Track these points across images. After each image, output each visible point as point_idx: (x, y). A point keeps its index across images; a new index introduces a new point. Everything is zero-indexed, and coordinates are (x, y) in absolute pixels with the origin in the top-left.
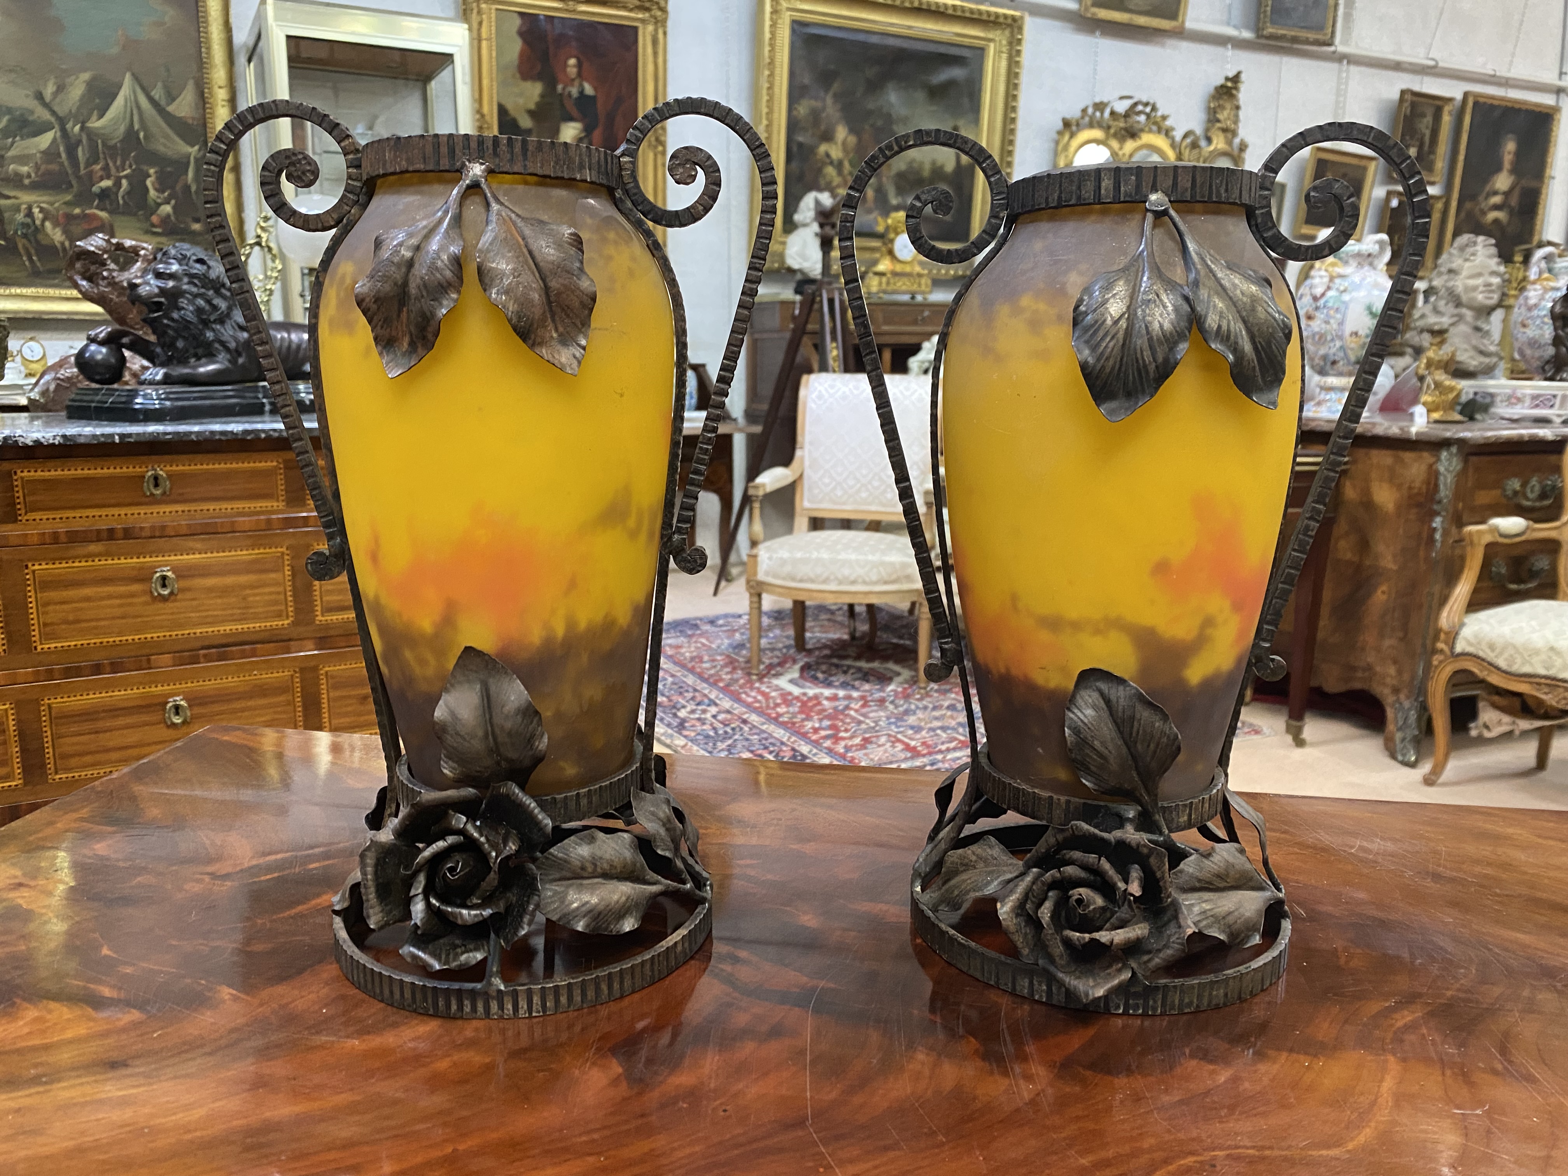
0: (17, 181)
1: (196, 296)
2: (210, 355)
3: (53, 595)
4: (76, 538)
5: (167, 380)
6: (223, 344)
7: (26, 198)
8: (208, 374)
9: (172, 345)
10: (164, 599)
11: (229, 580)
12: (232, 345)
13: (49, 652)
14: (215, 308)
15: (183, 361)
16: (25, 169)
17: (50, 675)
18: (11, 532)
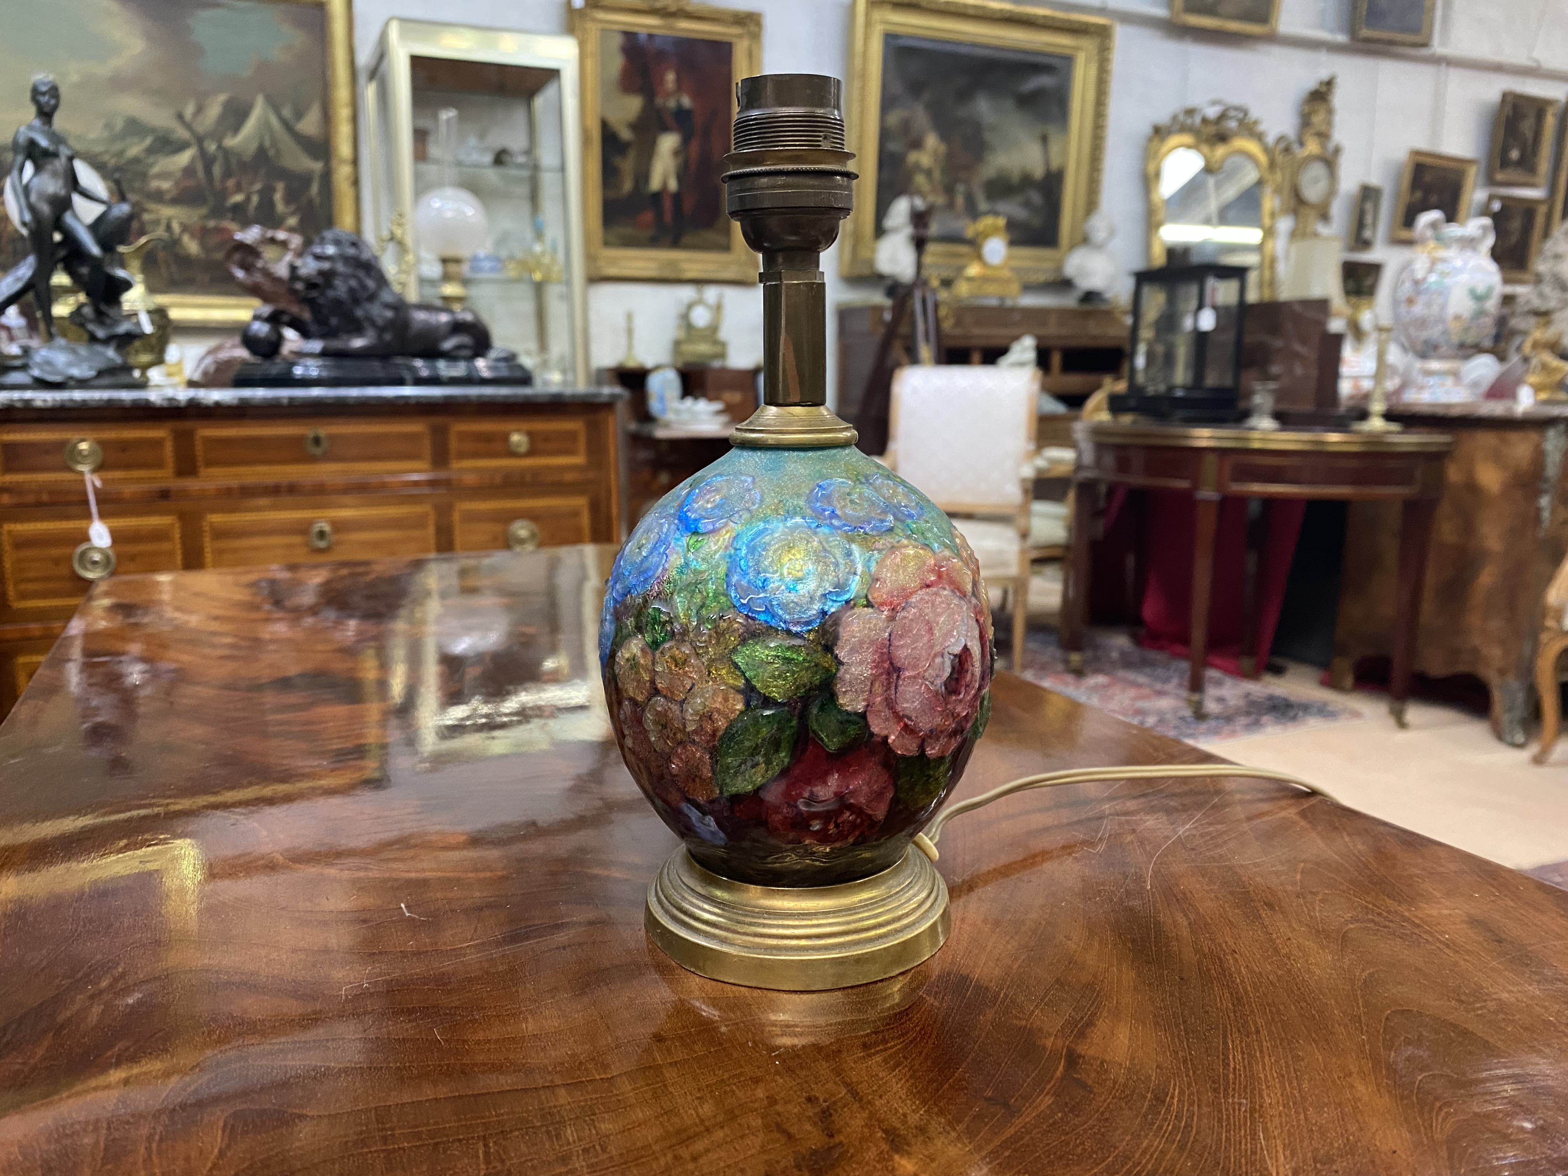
0: (158, 197)
1: (349, 276)
2: (360, 332)
4: (247, 492)
5: (324, 354)
6: (371, 321)
7: (167, 212)
8: (359, 349)
9: (324, 323)
10: (321, 551)
11: (379, 535)
12: (380, 322)
14: (365, 288)
15: (338, 335)
18: (192, 484)
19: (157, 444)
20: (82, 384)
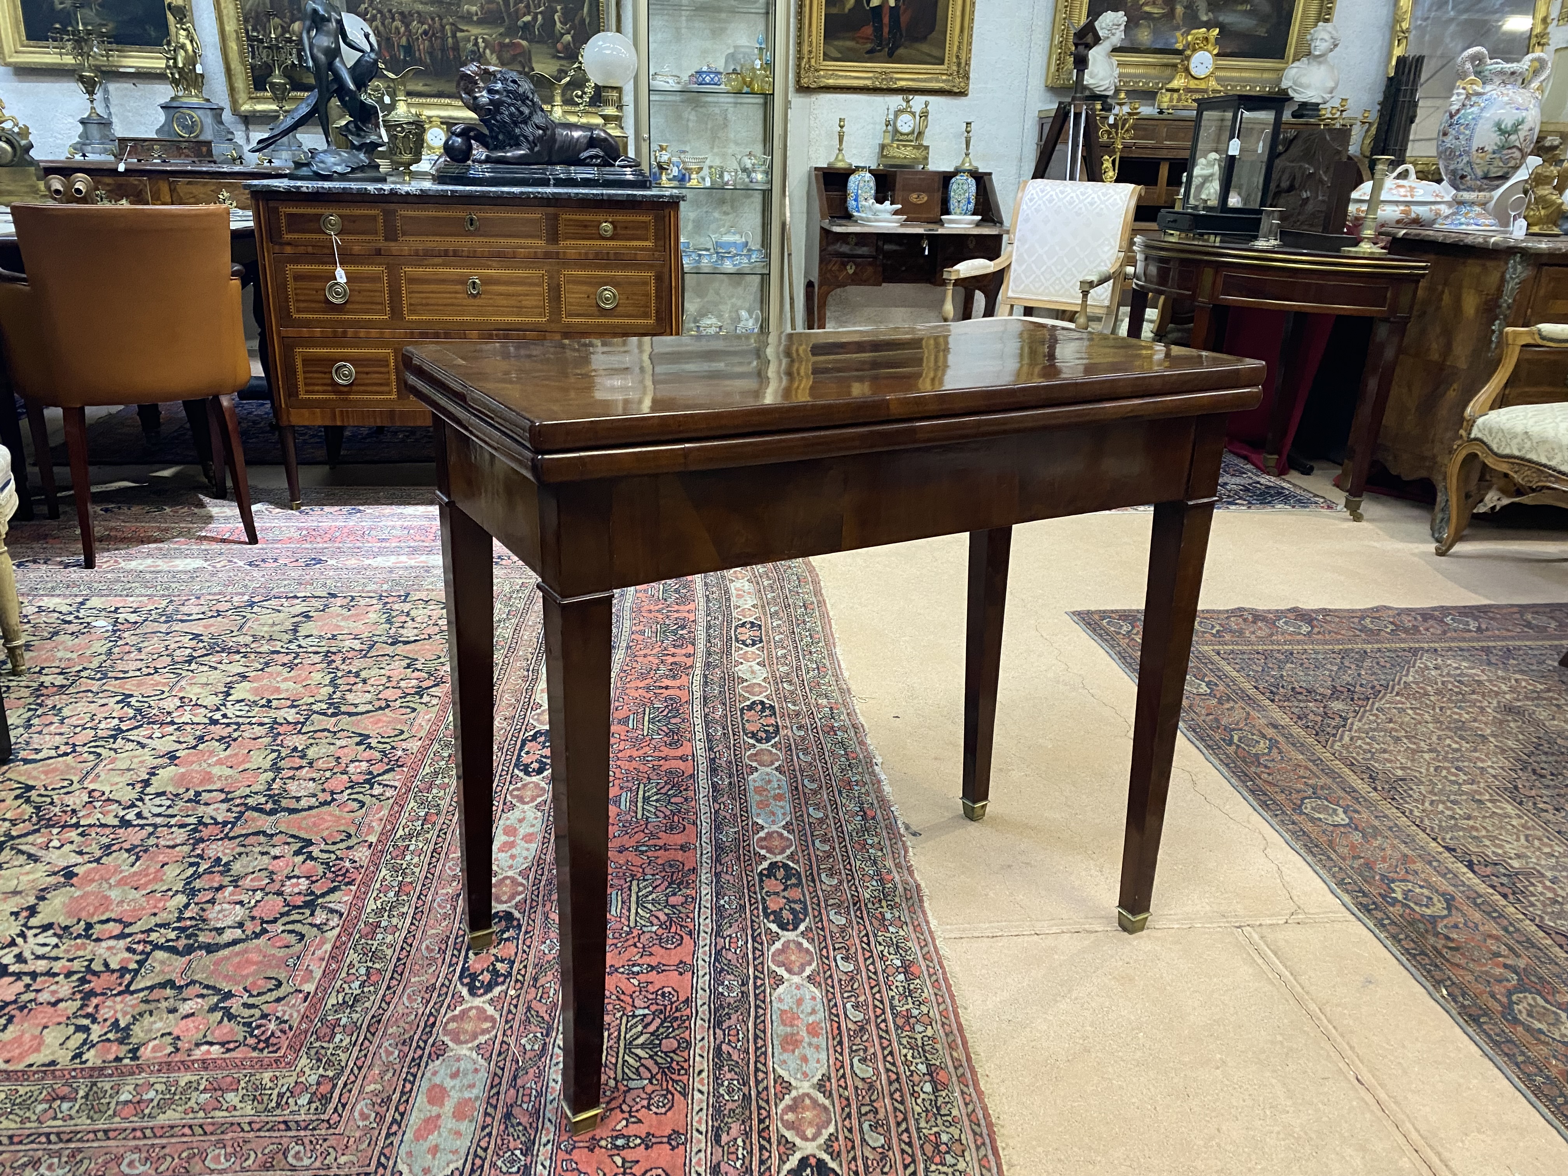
0: (468, 18)
1: (510, 105)
2: (518, 145)
3: (415, 287)
4: (429, 254)
5: (488, 160)
6: (526, 137)
7: (475, 31)
8: (513, 157)
9: (496, 138)
10: (474, 296)
11: (511, 289)
12: (531, 138)
13: (412, 322)
14: (522, 113)
15: (502, 148)
16: (474, 9)
17: (412, 335)
18: (394, 247)
19: (374, 218)
20: (342, 177)
